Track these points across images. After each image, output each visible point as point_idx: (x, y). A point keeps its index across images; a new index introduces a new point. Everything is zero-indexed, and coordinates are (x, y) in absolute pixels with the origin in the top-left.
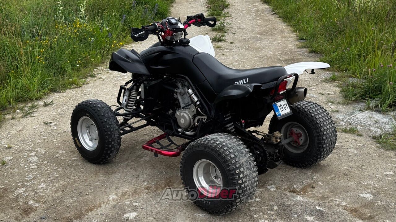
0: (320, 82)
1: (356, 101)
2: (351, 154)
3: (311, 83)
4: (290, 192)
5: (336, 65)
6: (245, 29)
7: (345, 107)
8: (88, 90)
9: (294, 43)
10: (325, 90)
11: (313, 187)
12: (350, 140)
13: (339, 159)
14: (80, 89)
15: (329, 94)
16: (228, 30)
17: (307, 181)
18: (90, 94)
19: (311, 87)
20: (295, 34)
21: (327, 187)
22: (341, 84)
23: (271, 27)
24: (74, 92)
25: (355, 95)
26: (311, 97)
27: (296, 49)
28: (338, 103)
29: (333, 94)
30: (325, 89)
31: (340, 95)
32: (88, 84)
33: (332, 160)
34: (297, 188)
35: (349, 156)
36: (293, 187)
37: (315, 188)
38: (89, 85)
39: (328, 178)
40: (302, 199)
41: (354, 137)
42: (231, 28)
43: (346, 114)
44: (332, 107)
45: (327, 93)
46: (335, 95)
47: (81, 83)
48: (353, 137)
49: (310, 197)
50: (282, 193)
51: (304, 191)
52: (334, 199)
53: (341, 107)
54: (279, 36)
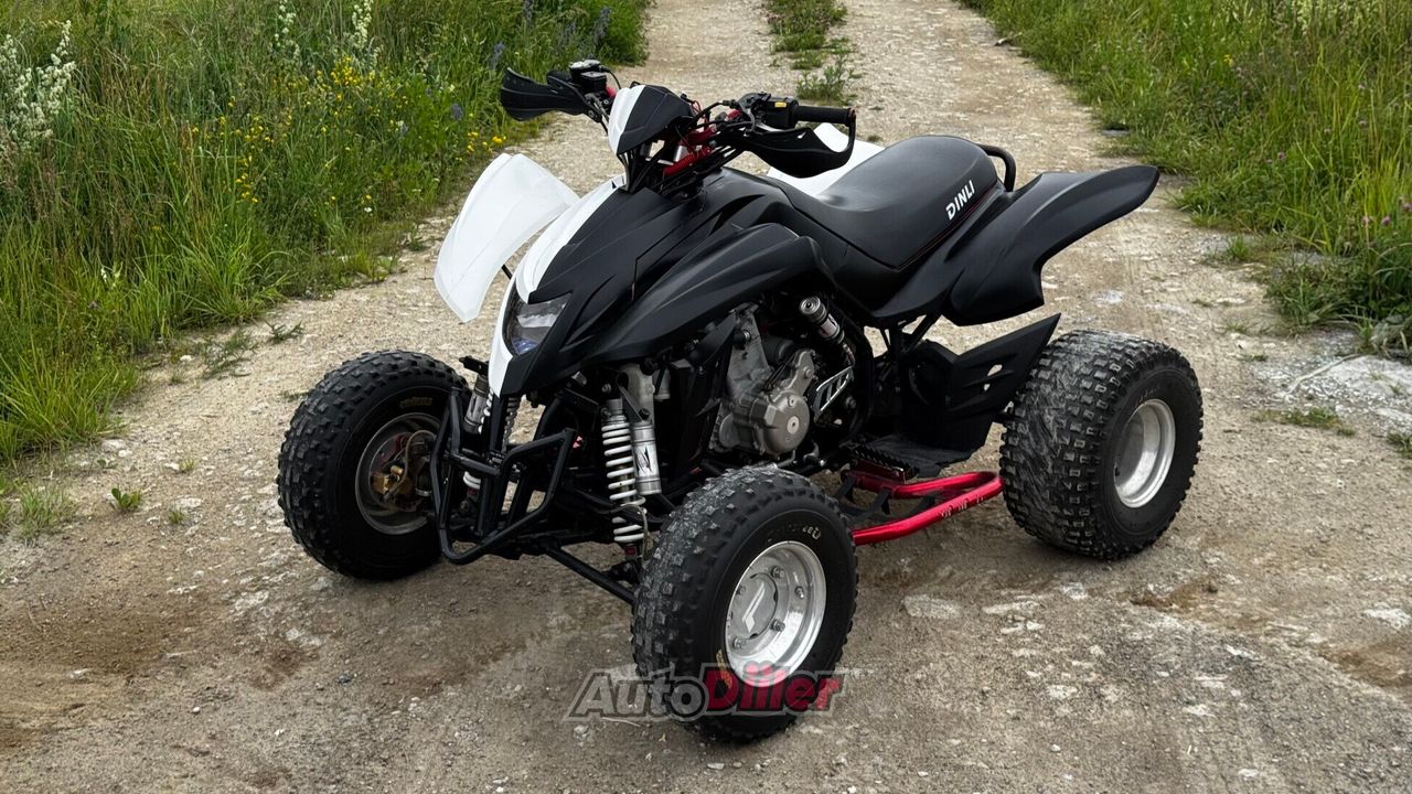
0: (1193, 266)
1: (1320, 325)
2: (1322, 491)
3: (1162, 268)
4: (1136, 603)
5: (1243, 210)
6: (912, 93)
7: (1285, 343)
8: (408, 291)
9: (1088, 140)
10: (1211, 290)
11: (1212, 590)
12: (1315, 449)
13: (1286, 507)
14: (382, 289)
15: (1226, 304)
16: (854, 96)
17: (1189, 571)
18: (421, 304)
19: (1163, 281)
20: (1086, 109)
21: (1255, 590)
22: (1265, 273)
23: (1001, 88)
24: (364, 298)
25: (1319, 305)
26: (1167, 313)
27: (1096, 159)
28: (1263, 333)
29: (1242, 304)
30: (1212, 287)
31: (1267, 306)
32: (406, 271)
33: (1261, 507)
34: (1158, 593)
35: (1318, 497)
36: (1143, 589)
37: (1216, 591)
38: (410, 276)
39: (1256, 561)
40: (1179, 626)
41: (1328, 439)
42: (863, 89)
43: (1292, 368)
44: (1243, 343)
45: (1221, 300)
46: (1247, 307)
47: (381, 269)
48: (1323, 440)
49: (1204, 620)
50: (1112, 607)
51: (1181, 600)
52: (1282, 625)
53: (1272, 345)
54: (1031, 116)
